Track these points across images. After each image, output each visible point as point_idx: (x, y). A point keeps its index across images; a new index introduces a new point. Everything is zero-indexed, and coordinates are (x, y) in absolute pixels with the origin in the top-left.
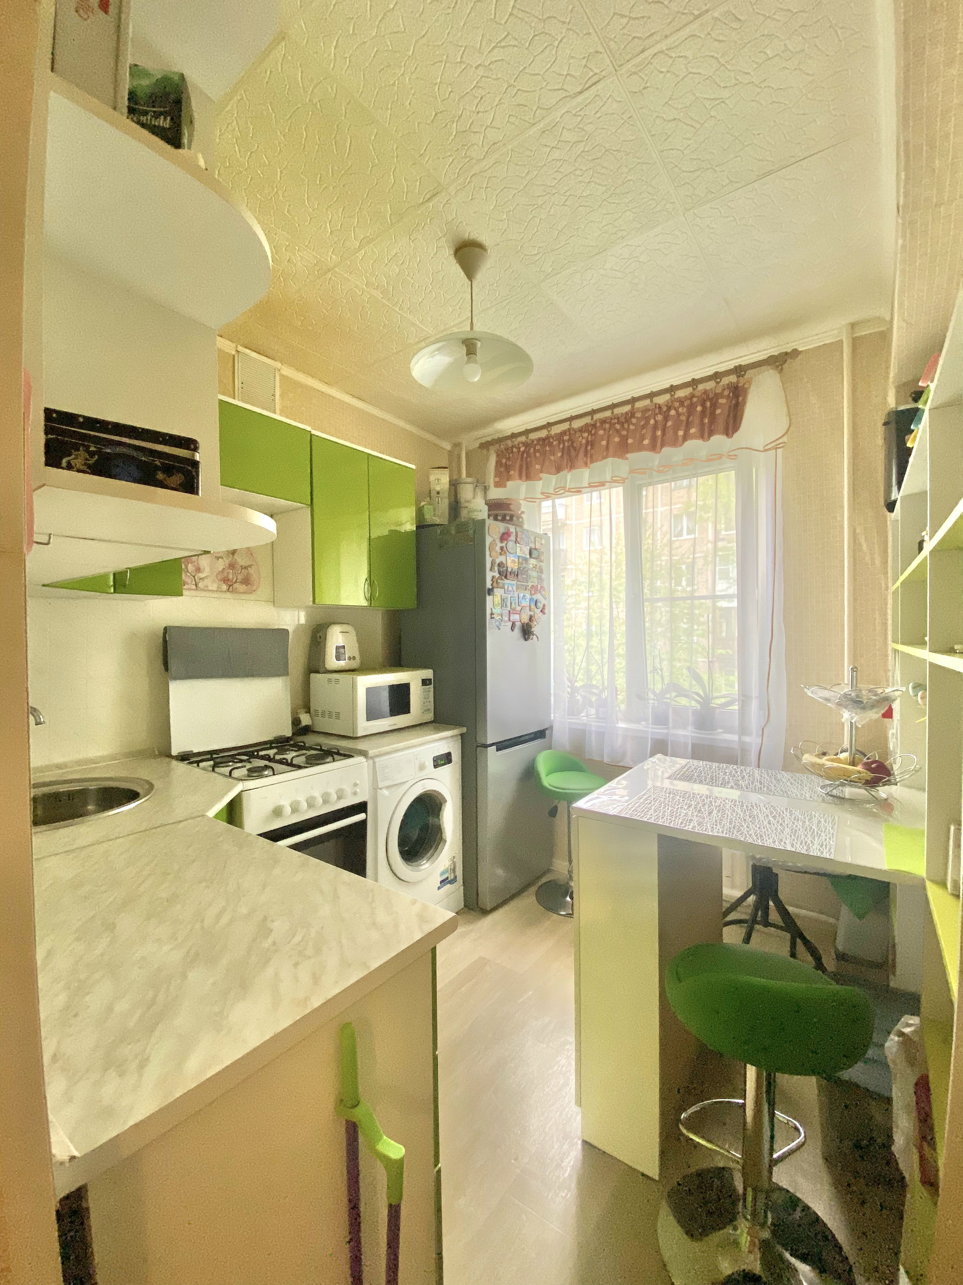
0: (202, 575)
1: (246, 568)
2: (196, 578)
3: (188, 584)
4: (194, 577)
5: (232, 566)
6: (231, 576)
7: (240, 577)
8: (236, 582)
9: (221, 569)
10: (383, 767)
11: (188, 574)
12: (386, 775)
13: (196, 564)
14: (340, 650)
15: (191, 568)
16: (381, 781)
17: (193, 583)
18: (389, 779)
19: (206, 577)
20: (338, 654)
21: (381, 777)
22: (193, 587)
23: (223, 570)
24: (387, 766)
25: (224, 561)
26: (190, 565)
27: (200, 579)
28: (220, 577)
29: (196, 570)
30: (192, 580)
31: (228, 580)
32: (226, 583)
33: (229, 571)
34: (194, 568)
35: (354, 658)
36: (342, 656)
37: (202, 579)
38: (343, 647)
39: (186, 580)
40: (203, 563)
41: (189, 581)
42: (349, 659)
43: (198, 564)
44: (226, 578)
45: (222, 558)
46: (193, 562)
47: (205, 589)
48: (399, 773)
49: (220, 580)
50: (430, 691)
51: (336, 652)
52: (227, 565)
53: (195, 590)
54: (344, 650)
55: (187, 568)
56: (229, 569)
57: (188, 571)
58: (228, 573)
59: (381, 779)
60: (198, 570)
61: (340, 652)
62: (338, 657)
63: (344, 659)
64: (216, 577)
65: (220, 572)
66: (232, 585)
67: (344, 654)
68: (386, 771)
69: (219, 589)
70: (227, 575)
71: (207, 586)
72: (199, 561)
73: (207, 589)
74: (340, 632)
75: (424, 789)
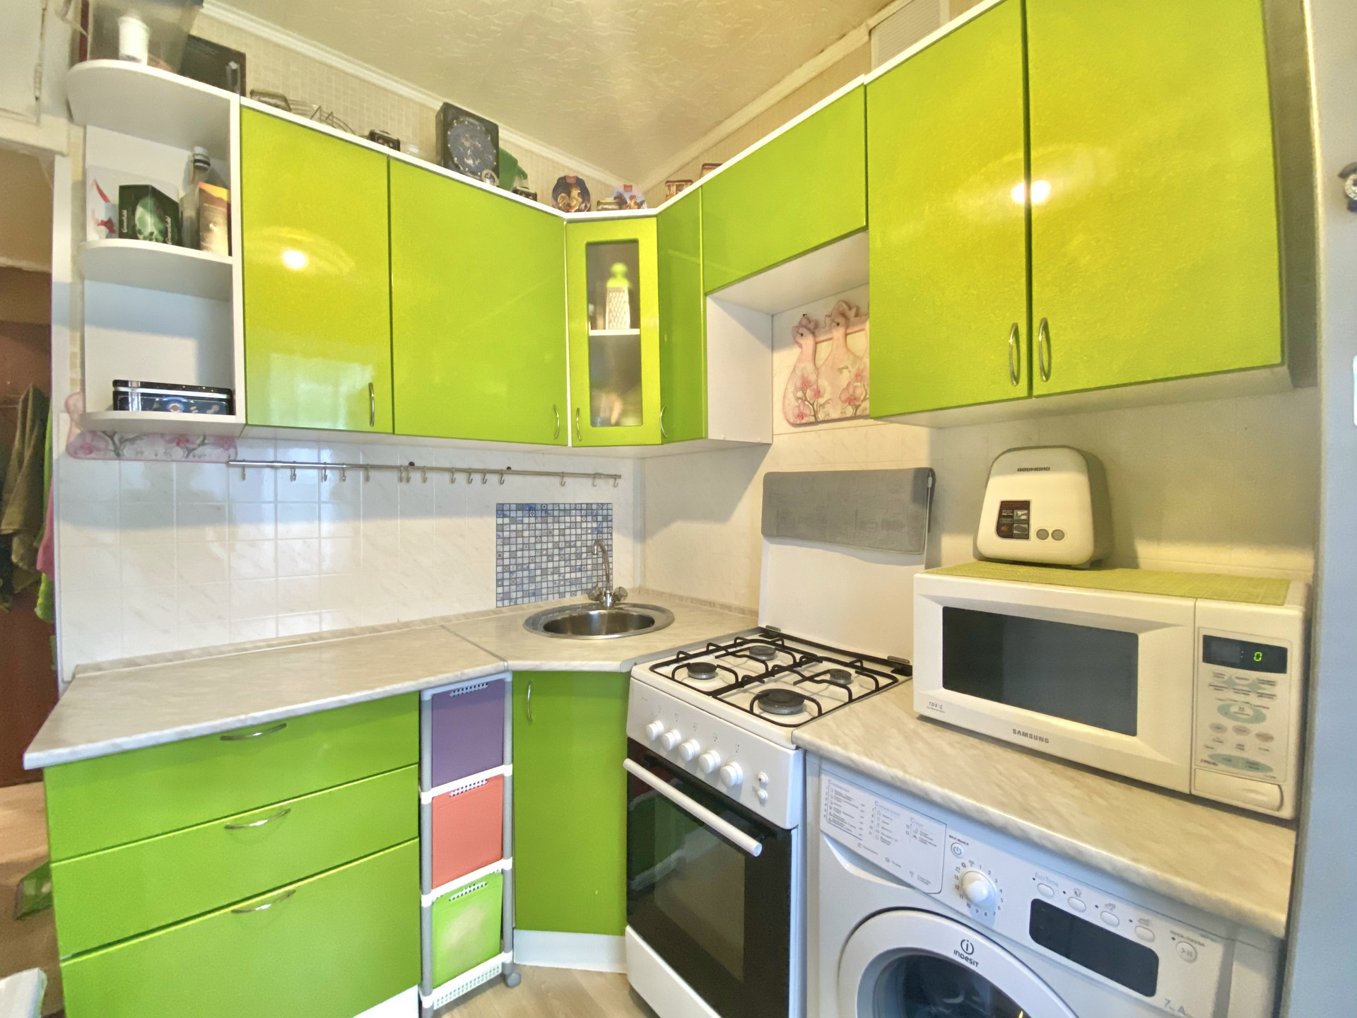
0: (821, 401)
2: (815, 405)
3: (806, 415)
4: (813, 405)
5: (859, 376)
6: (857, 392)
8: (864, 400)
9: (845, 385)
10: (837, 793)
11: (807, 403)
12: (842, 816)
13: (815, 387)
14: (1013, 512)
15: (809, 393)
16: (829, 821)
17: (813, 413)
18: (847, 831)
19: (827, 402)
20: (1004, 521)
21: (829, 811)
22: (812, 419)
23: (849, 384)
24: (849, 798)
25: (850, 372)
26: (808, 390)
27: (821, 405)
28: (844, 397)
29: (815, 395)
30: (810, 408)
31: (855, 399)
32: (852, 403)
33: (856, 384)
34: (813, 393)
35: (1058, 535)
36: (1017, 528)
37: (822, 406)
38: (1025, 505)
39: (805, 412)
40: (824, 383)
41: (807, 412)
42: (1042, 534)
43: (818, 386)
44: (852, 397)
45: (847, 368)
46: (811, 386)
47: (826, 419)
48: (884, 841)
49: (844, 402)
50: (1272, 696)
51: (1000, 516)
52: (853, 375)
53: (816, 422)
54: (1026, 512)
55: (805, 396)
56: (857, 380)
57: (806, 400)
58: (855, 387)
59: (829, 817)
60: (818, 394)
61: (1012, 517)
62: (1003, 528)
63: (1025, 536)
64: (840, 398)
65: (844, 389)
66: (860, 405)
67: (1027, 522)
68: (846, 807)
69: (844, 416)
70: (854, 392)
71: (828, 414)
72: (819, 381)
73: (829, 419)
74: (1020, 470)
75: (967, 959)
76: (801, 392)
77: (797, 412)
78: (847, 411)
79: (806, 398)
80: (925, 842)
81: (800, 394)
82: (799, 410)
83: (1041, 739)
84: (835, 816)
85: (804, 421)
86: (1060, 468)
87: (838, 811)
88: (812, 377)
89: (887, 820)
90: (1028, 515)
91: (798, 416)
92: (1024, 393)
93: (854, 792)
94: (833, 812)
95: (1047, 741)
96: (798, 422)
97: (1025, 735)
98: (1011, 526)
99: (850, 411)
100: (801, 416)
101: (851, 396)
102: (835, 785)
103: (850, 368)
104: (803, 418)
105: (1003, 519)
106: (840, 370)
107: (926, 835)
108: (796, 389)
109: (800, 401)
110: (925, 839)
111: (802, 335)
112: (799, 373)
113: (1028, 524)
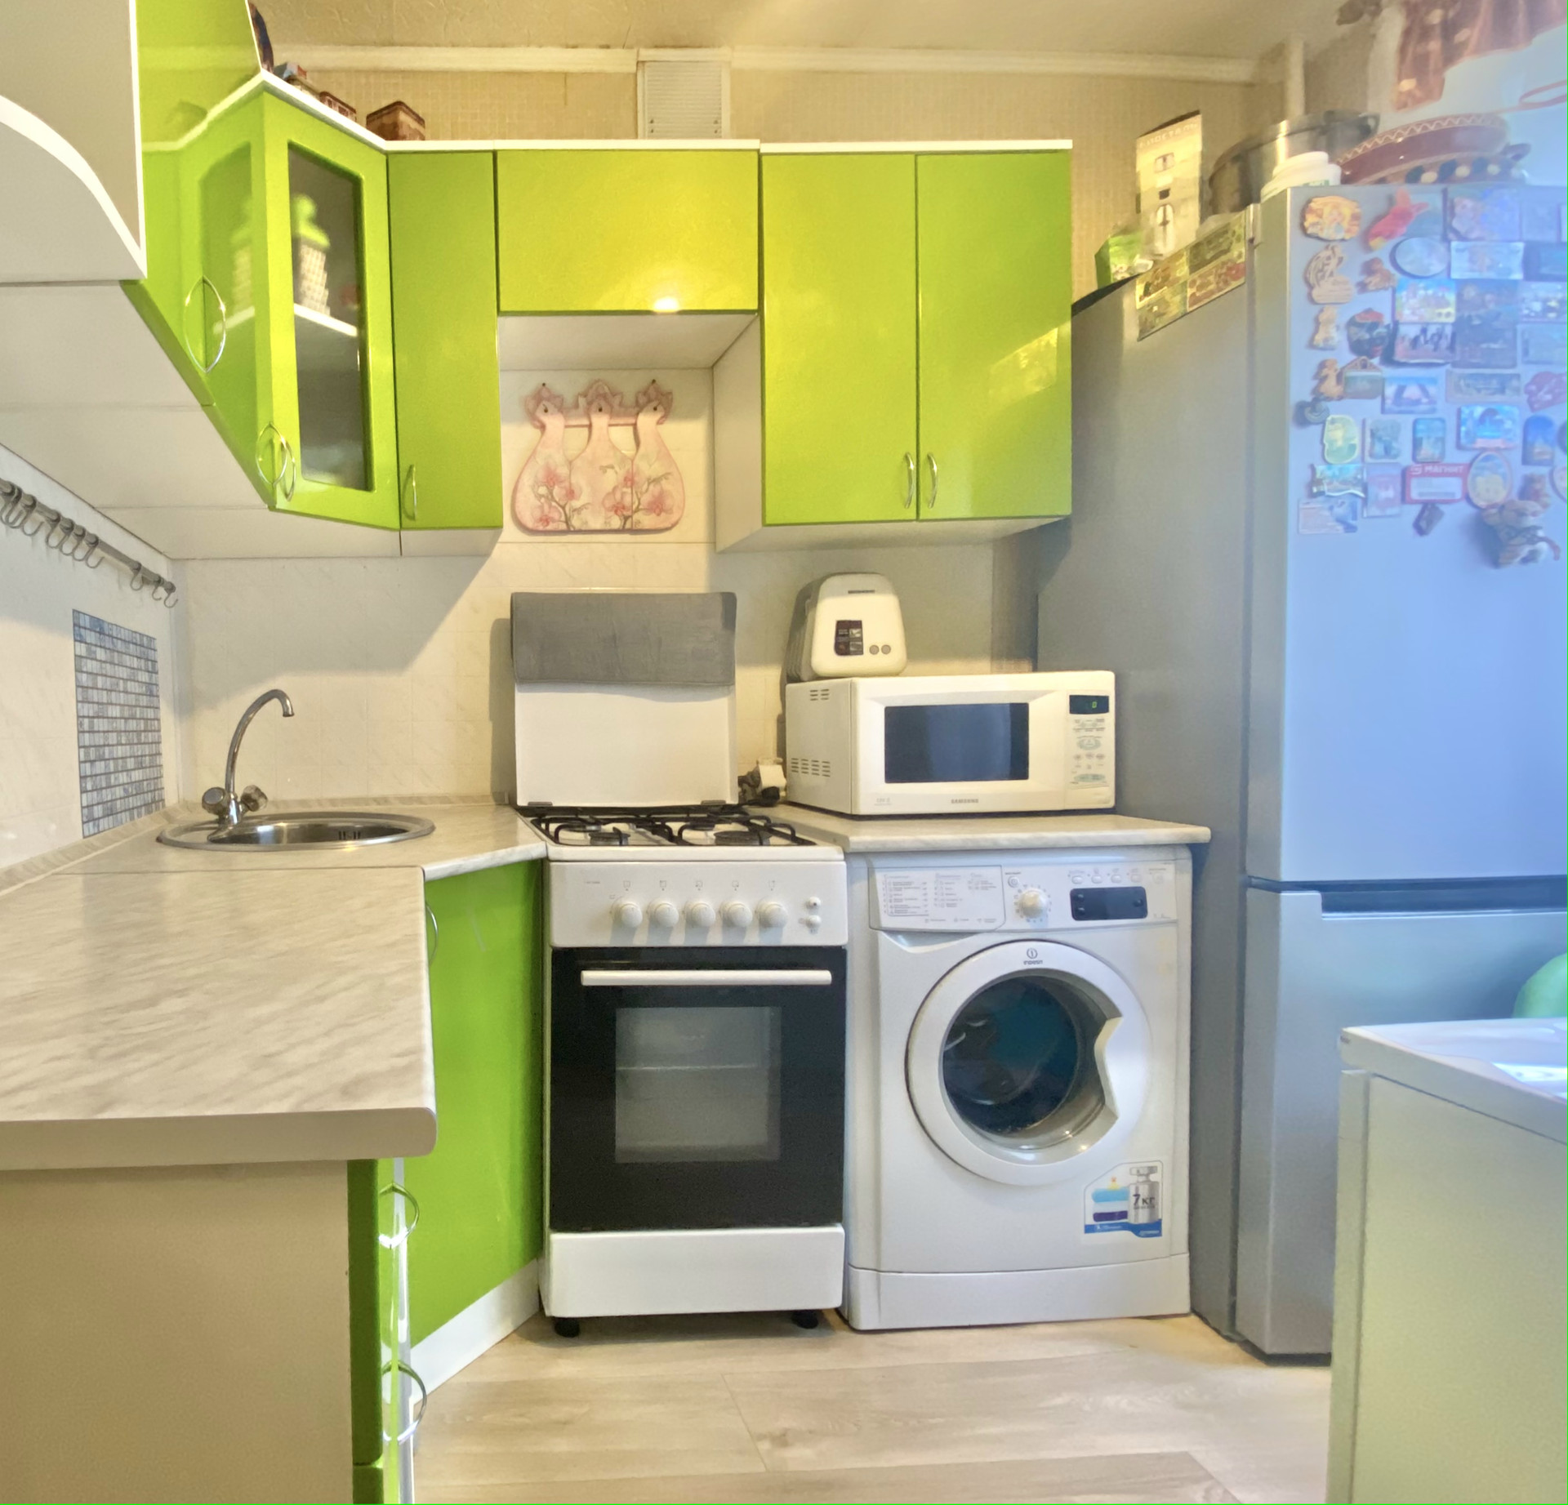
0: (576, 504)
1: (656, 481)
2: (567, 509)
3: (554, 521)
4: (563, 508)
5: (630, 480)
6: (627, 500)
7: (646, 499)
8: (637, 510)
9: (609, 488)
10: (895, 884)
11: (554, 504)
12: (904, 903)
13: (566, 484)
14: (848, 631)
15: (557, 492)
16: (891, 915)
17: (563, 518)
18: (914, 915)
19: (584, 507)
20: (842, 639)
21: (889, 904)
22: (563, 526)
23: (615, 489)
24: (909, 883)
25: (616, 473)
26: (556, 487)
27: (574, 510)
28: (608, 504)
29: (567, 495)
30: (560, 513)
31: (624, 508)
32: (619, 512)
33: (625, 490)
34: (564, 492)
35: (887, 649)
36: (853, 645)
37: (578, 510)
38: (858, 624)
39: (551, 515)
40: (579, 480)
41: (555, 515)
42: (874, 650)
43: (570, 484)
44: (619, 506)
45: (612, 467)
46: (561, 482)
47: (584, 528)
48: (948, 905)
49: (608, 510)
50: (1102, 729)
51: (837, 635)
52: (621, 478)
53: (569, 531)
54: (858, 630)
55: (551, 493)
56: (626, 486)
57: (553, 498)
58: (623, 494)
59: (890, 910)
60: (571, 494)
61: (848, 635)
62: (842, 647)
63: (860, 651)
64: (603, 503)
65: (608, 494)
66: (631, 517)
67: (861, 639)
68: (907, 893)
69: (608, 527)
70: (622, 498)
71: (586, 523)
72: (572, 478)
73: (587, 528)
74: (851, 592)
75: (1034, 962)
76: (545, 488)
77: (538, 514)
78: (612, 522)
79: (552, 497)
80: (986, 888)
81: (543, 490)
82: (543, 512)
83: (973, 801)
84: (896, 907)
85: (550, 527)
86: (882, 591)
87: (901, 900)
88: (563, 471)
89: (948, 886)
90: (861, 633)
91: (541, 520)
92: (913, 516)
93: (915, 876)
94: (893, 904)
95: (977, 801)
96: (541, 528)
97: (961, 801)
98: (847, 645)
99: (616, 523)
100: (546, 520)
101: (618, 503)
102: (892, 877)
103: (617, 469)
104: (548, 523)
105: (840, 638)
106: (604, 469)
107: (986, 882)
108: (536, 484)
109: (543, 500)
110: (986, 885)
111: (546, 411)
112: (540, 460)
113: (862, 641)
